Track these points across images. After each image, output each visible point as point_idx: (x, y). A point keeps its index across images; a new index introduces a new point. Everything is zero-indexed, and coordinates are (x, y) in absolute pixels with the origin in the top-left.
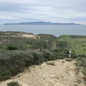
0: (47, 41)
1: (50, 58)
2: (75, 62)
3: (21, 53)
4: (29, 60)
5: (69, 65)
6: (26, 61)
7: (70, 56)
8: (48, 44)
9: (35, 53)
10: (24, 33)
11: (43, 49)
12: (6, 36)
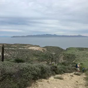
0: (54, 54)
1: (58, 71)
2: (85, 76)
3: (29, 66)
4: (36, 73)
5: (78, 80)
6: (33, 75)
7: (79, 70)
8: (55, 56)
9: (42, 66)
10: (31, 45)
11: (50, 62)
12: (13, 49)
